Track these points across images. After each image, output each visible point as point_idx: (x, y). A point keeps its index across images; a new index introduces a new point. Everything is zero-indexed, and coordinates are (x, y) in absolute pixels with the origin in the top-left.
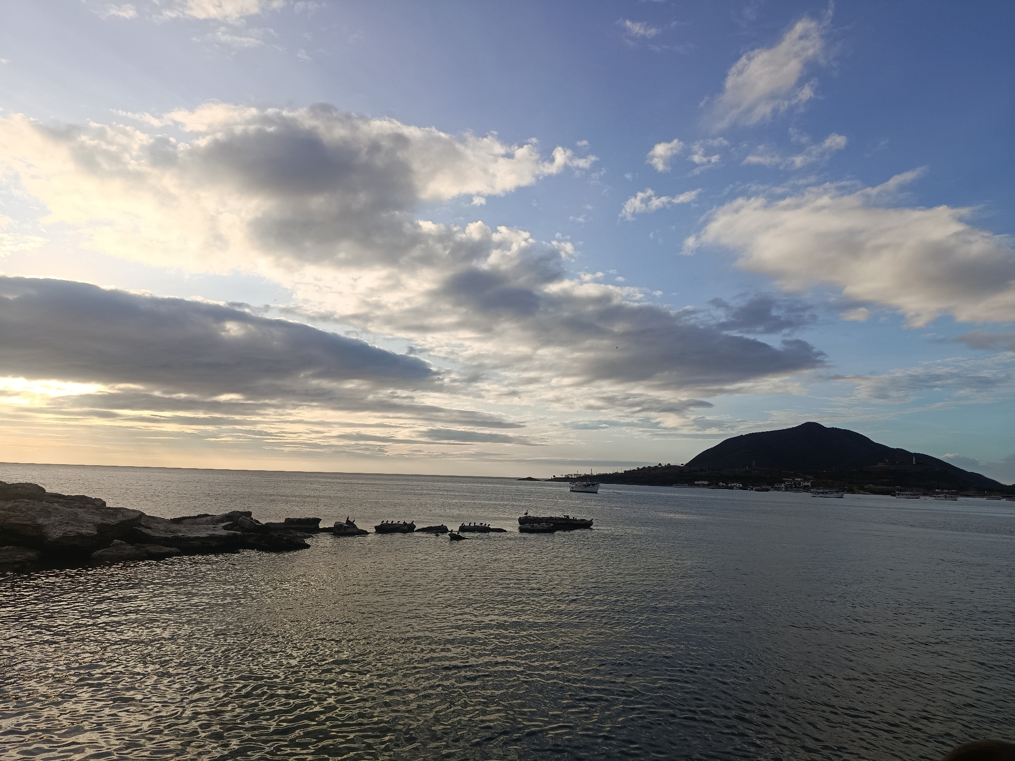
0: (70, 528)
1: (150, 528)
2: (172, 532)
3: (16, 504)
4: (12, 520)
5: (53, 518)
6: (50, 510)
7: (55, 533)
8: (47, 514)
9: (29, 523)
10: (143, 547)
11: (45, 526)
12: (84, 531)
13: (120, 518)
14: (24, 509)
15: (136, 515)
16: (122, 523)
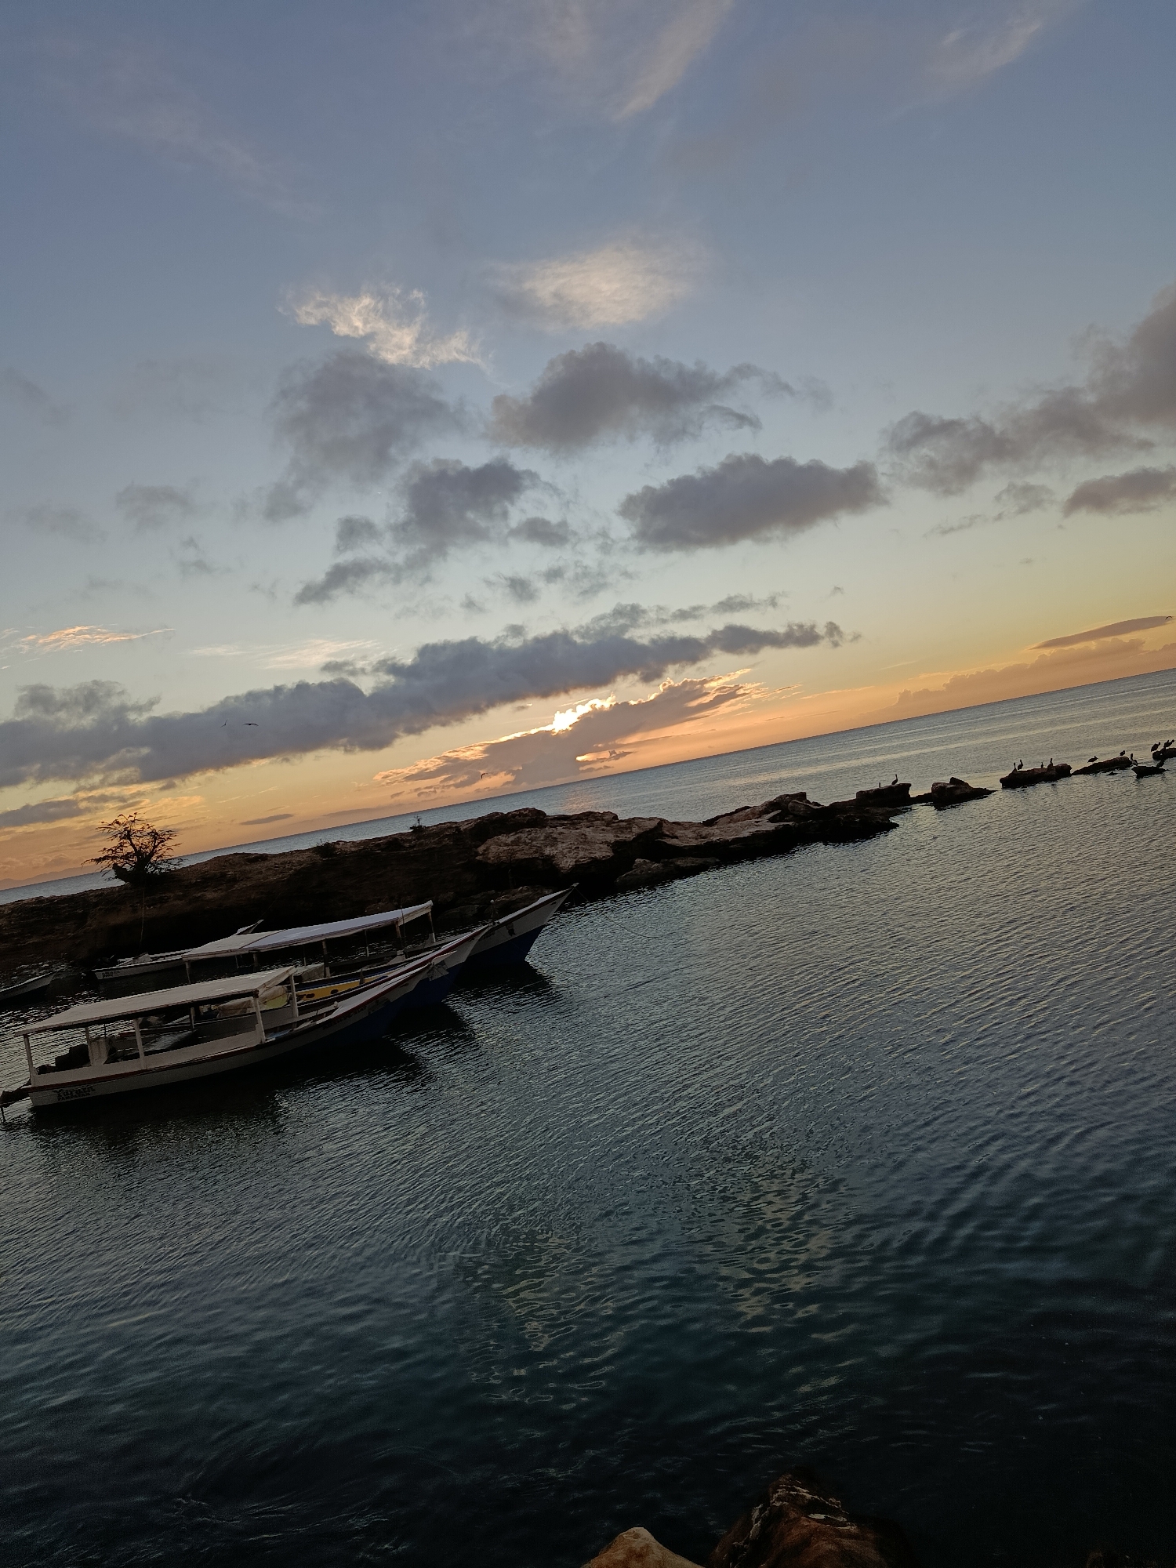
0: (582, 854)
1: (677, 837)
2: (703, 838)
3: (517, 835)
4: (519, 856)
5: (560, 845)
6: (555, 836)
7: (567, 863)
8: (554, 842)
9: (537, 855)
10: (672, 863)
11: (553, 856)
12: (598, 855)
13: (636, 830)
14: (527, 841)
15: (654, 823)
16: (639, 836)
